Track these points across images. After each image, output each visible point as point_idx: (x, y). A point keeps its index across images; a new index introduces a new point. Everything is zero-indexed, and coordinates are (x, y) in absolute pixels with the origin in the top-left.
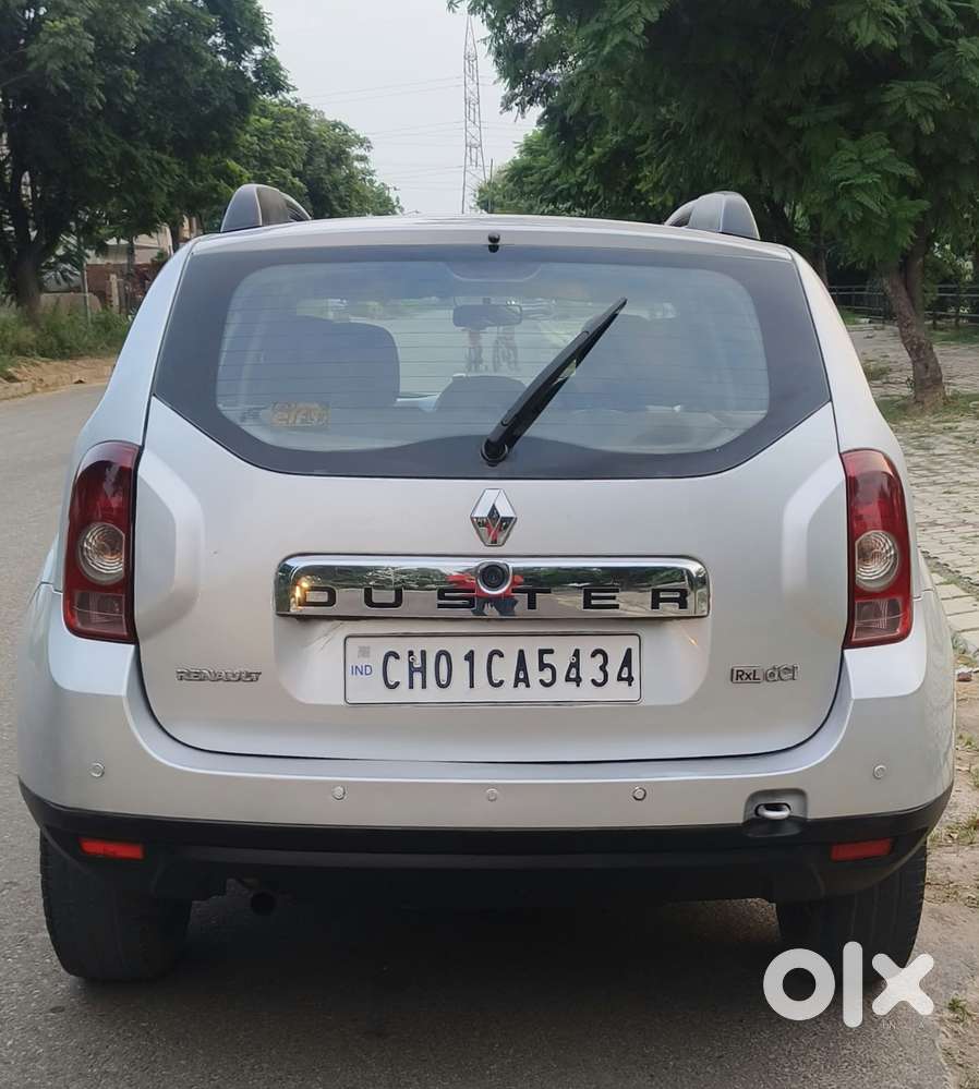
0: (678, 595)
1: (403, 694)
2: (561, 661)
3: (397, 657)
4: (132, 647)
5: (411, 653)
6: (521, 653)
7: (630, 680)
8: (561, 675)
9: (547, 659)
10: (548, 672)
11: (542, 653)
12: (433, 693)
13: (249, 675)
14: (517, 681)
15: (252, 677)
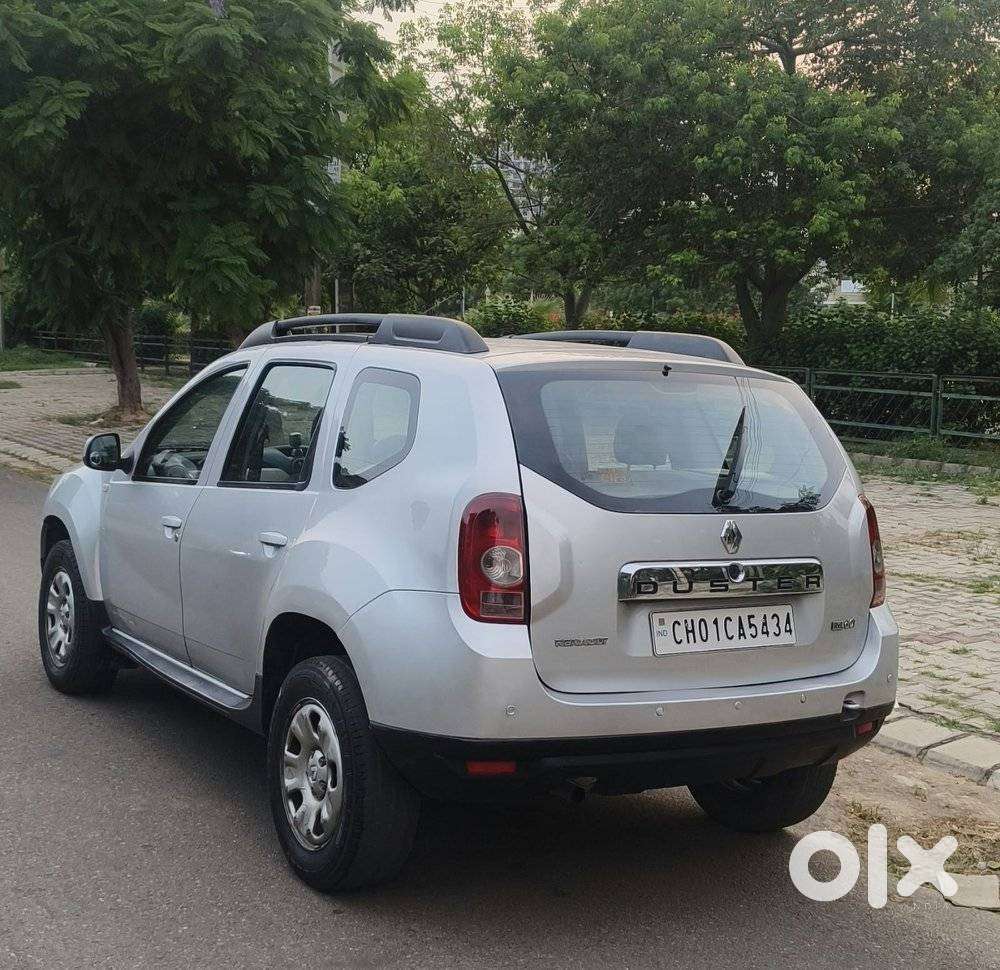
0: (816, 580)
1: (685, 648)
2: (758, 621)
3: (679, 624)
4: (525, 626)
5: (686, 621)
6: (740, 618)
7: (790, 631)
8: (760, 632)
9: (753, 621)
10: (753, 629)
11: (750, 617)
12: (700, 646)
13: (600, 640)
14: (740, 635)
15: (603, 641)
